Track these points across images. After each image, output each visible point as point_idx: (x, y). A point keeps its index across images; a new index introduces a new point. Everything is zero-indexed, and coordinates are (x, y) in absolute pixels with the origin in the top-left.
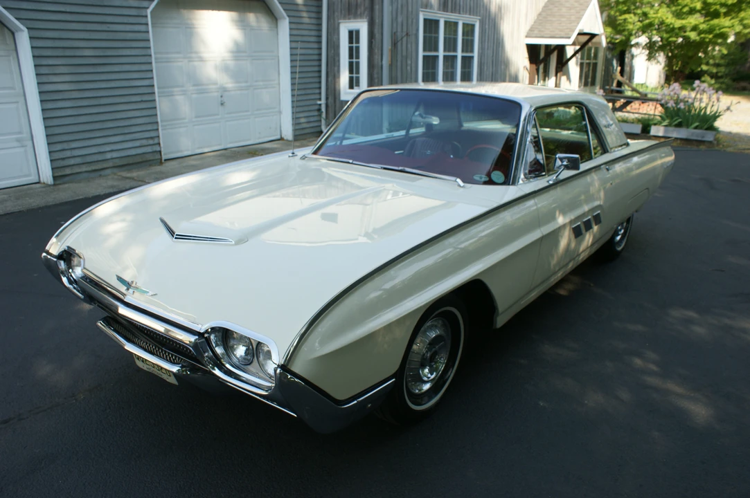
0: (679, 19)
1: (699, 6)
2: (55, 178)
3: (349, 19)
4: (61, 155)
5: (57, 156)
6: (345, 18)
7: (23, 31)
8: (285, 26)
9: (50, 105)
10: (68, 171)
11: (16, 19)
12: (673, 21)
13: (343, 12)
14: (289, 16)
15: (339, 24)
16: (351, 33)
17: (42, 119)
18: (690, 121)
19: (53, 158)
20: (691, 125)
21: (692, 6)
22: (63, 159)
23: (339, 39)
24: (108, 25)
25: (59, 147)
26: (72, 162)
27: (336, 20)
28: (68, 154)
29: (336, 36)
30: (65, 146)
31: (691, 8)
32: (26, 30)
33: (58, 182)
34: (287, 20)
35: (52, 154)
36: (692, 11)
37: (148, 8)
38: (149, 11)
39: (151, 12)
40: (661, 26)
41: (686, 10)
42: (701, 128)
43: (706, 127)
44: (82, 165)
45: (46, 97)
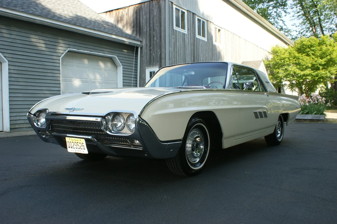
0: (302, 71)
1: (310, 65)
2: (11, 129)
3: (150, 67)
4: (15, 118)
5: (13, 118)
6: (148, 66)
7: (6, 62)
8: (120, 70)
9: (13, 95)
10: (17, 126)
11: (5, 57)
12: (299, 72)
13: (147, 64)
14: (122, 65)
15: (145, 69)
16: (151, 73)
17: (9, 101)
18: (312, 111)
19: (11, 119)
20: (313, 113)
21: (306, 65)
22: (16, 120)
23: (145, 76)
24: (43, 62)
25: (14, 114)
26: (20, 122)
27: (144, 67)
28: (18, 118)
29: (144, 75)
30: (18, 114)
31: (306, 66)
32: (7, 62)
33: (12, 131)
34: (122, 67)
35: (11, 117)
36: (307, 68)
37: (60, 56)
38: (61, 58)
39: (62, 58)
40: (294, 75)
41: (304, 67)
42: (318, 114)
43: (320, 113)
44: (24, 124)
45: (12, 91)
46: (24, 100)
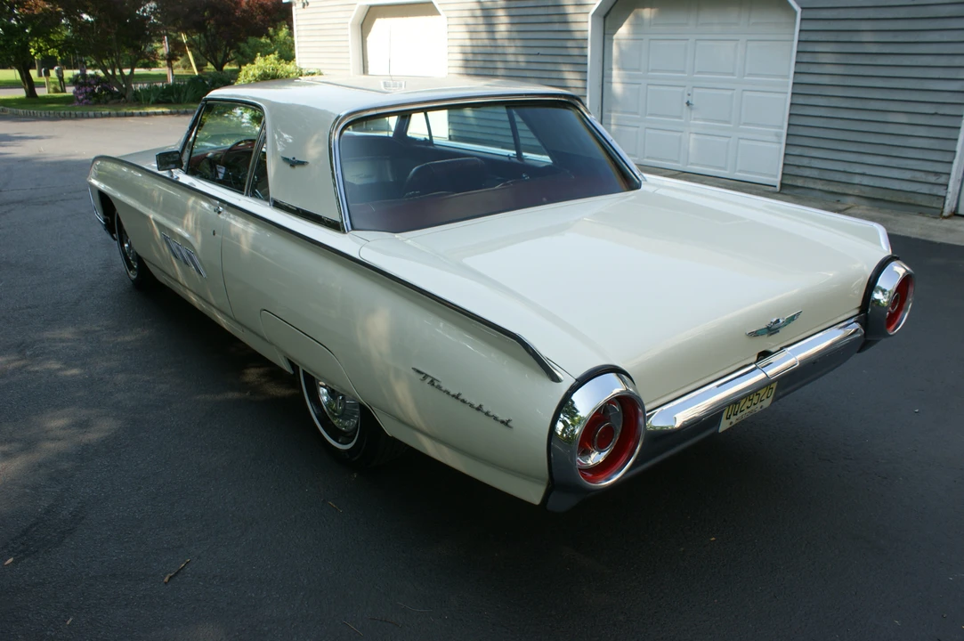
2: (782, 185)
5: (791, 160)
9: (801, 100)
10: (799, 182)
19: (787, 162)
22: (798, 166)
25: (798, 151)
26: (807, 172)
28: (805, 162)
32: (799, 12)
33: (785, 191)
35: (787, 156)
44: (818, 181)
45: (800, 90)
46: (829, 115)
